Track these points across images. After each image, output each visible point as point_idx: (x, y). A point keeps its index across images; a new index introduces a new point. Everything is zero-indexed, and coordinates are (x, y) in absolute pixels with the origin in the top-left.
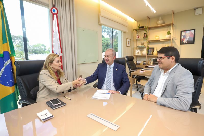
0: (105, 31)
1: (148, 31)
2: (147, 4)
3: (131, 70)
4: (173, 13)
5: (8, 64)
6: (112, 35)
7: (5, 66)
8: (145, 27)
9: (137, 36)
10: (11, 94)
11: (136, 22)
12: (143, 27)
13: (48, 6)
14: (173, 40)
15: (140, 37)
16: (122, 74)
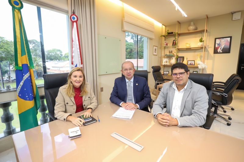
1: (178, 37)
2: (177, 7)
4: (207, 17)
5: (27, 77)
7: (24, 80)
8: (175, 33)
9: (165, 43)
10: (31, 109)
11: (164, 27)
12: (172, 33)
13: (66, 12)
14: (206, 48)
15: (168, 44)
16: (143, 89)
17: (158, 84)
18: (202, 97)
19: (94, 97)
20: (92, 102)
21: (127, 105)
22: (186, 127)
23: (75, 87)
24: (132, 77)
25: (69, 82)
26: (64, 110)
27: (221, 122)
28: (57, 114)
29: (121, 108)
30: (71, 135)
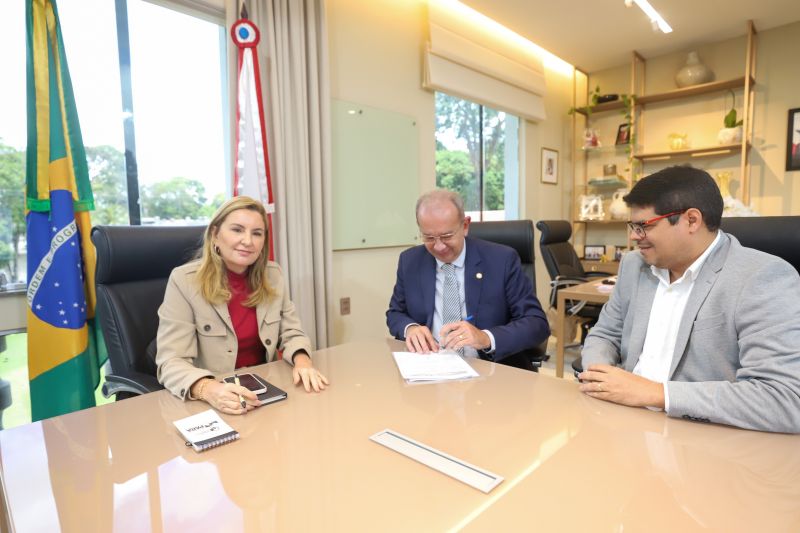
0: (448, 124)
1: (639, 113)
3: (560, 279)
4: (754, 31)
5: (66, 239)
6: (478, 140)
7: (54, 249)
8: (624, 96)
9: (588, 136)
10: (74, 359)
11: (581, 77)
12: (614, 97)
13: (218, 14)
14: (752, 150)
15: (599, 142)
16: (505, 293)
17: (563, 287)
26: (193, 352)
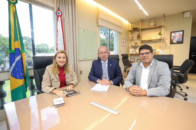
0: (102, 33)
1: (142, 32)
2: (141, 7)
3: (126, 66)
4: (164, 16)
5: (18, 59)
7: (16, 61)
8: (139, 28)
9: (131, 36)
11: (130, 24)
12: (137, 28)
13: (53, 9)
14: (164, 40)
15: (134, 38)
16: (116, 69)
17: (127, 68)
18: (165, 71)
19: (75, 75)
20: (73, 79)
21: (102, 81)
22: (154, 96)
23: (60, 66)
24: (107, 59)
25: (54, 62)
26: (50, 85)
27: (179, 98)
28: (44, 88)
29: (98, 84)
30: (55, 104)
